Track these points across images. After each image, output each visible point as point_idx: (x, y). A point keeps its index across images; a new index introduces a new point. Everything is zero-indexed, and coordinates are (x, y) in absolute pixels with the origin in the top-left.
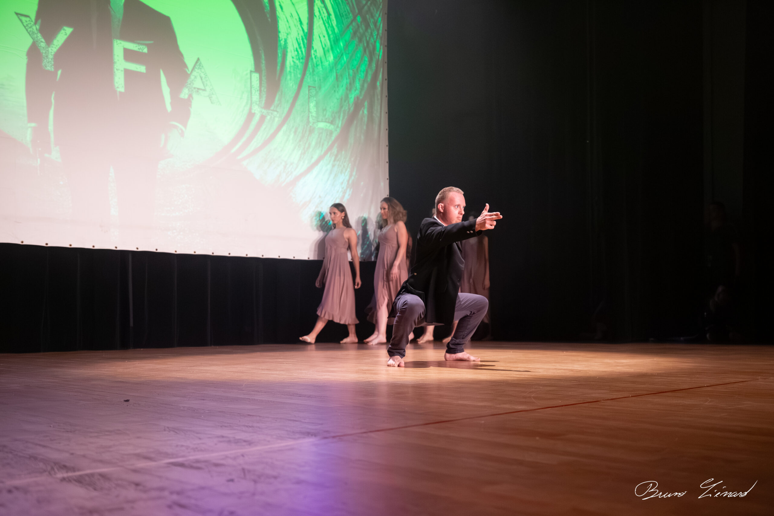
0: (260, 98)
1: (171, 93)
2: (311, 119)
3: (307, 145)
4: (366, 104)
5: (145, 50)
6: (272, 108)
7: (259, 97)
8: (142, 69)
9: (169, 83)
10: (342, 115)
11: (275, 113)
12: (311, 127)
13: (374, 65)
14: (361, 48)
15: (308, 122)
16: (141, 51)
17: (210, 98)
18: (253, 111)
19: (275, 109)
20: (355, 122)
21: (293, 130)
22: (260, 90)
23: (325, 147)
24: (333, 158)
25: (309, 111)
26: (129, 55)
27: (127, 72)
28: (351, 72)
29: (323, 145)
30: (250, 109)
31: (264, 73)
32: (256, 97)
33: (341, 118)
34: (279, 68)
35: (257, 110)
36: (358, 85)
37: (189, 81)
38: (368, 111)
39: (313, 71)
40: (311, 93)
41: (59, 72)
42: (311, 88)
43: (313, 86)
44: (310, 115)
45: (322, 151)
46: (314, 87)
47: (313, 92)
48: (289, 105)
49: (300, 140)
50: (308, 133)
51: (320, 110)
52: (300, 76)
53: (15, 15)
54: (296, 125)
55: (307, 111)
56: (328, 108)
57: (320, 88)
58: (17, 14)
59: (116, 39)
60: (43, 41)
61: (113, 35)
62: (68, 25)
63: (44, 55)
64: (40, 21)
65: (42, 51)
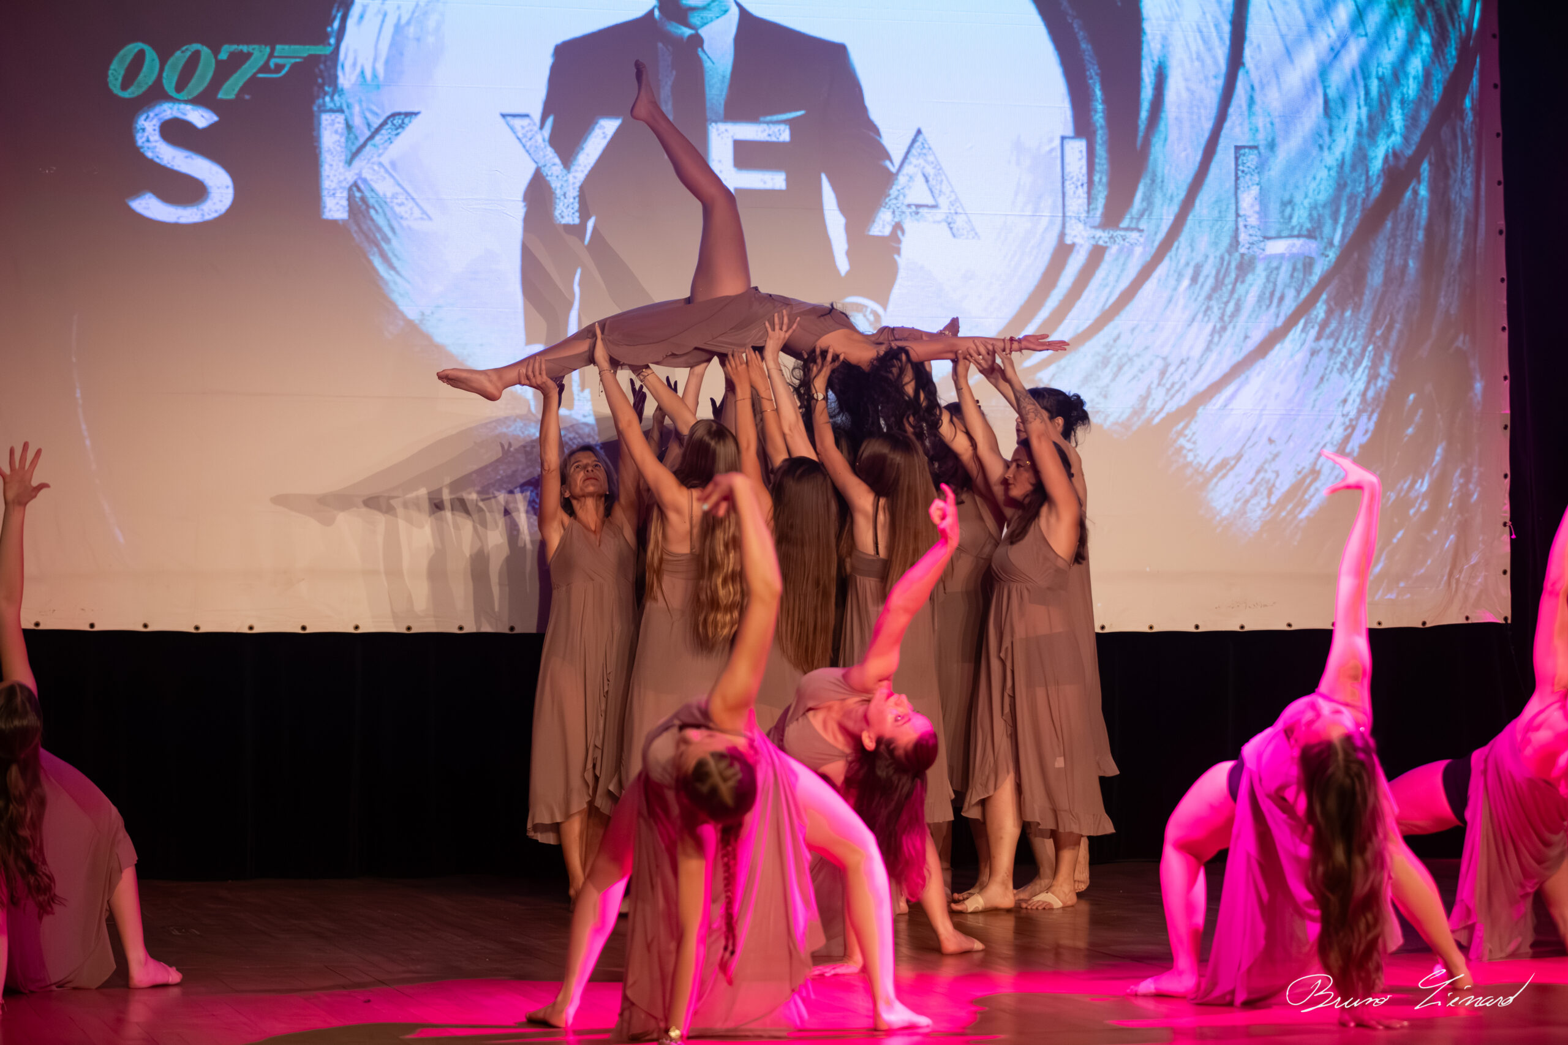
0: (1089, 204)
1: (848, 228)
2: (1243, 237)
3: (1231, 307)
4: (1425, 167)
5: (784, 134)
6: (1125, 224)
7: (1086, 201)
8: (779, 181)
10: (1344, 209)
11: (1134, 235)
12: (1242, 255)
15: (1235, 242)
16: (774, 139)
17: (949, 224)
18: (1068, 241)
19: (1133, 225)
20: (1389, 224)
21: (1189, 272)
22: (1090, 182)
23: (1289, 305)
24: (1314, 335)
25: (1238, 215)
26: (746, 156)
29: (1282, 298)
30: (1062, 235)
31: (1101, 136)
32: (1077, 201)
33: (1342, 220)
34: (1144, 114)
35: (1081, 236)
36: (1397, 118)
37: (893, 192)
38: (1433, 190)
39: (1251, 101)
40: (1243, 164)
41: (590, 221)
42: (1242, 151)
43: (1251, 144)
44: (1241, 224)
45: (1277, 316)
46: (1255, 151)
47: (1251, 159)
48: (1175, 208)
49: (1209, 297)
50: (1233, 275)
51: (1274, 207)
52: (1208, 125)
53: (501, 119)
54: (1198, 258)
55: (1231, 216)
56: (1298, 198)
57: (1272, 146)
58: (504, 116)
59: (716, 122)
60: (557, 160)
61: (709, 114)
62: (610, 114)
63: (559, 192)
64: (550, 121)
65: (555, 184)
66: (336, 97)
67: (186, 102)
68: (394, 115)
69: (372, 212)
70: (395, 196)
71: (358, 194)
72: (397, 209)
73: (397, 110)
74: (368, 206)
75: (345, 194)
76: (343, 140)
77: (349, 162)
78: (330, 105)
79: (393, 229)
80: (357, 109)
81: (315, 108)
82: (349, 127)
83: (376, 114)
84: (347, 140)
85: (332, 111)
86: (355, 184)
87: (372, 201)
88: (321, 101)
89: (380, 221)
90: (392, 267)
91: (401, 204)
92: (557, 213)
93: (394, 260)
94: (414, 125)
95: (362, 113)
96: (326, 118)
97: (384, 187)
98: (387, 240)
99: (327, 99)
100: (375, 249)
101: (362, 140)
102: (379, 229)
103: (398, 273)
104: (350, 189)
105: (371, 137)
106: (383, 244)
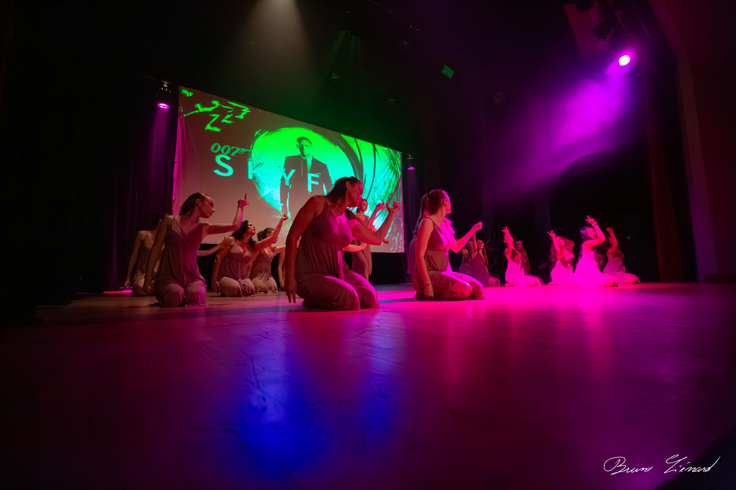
2: (375, 199)
4: (395, 193)
5: (318, 176)
8: (317, 183)
9: (326, 188)
10: (386, 197)
13: (398, 178)
14: (393, 172)
15: (374, 200)
16: (317, 177)
20: (391, 201)
24: (384, 215)
25: (375, 196)
26: (313, 179)
27: (313, 185)
28: (389, 181)
33: (386, 199)
34: (364, 181)
36: (392, 186)
38: (396, 196)
39: (376, 181)
41: (291, 186)
46: (376, 187)
47: (376, 189)
48: (367, 195)
49: (372, 207)
50: (374, 204)
51: (379, 196)
52: (371, 184)
53: (277, 167)
54: (370, 202)
55: (374, 197)
56: (381, 195)
57: (378, 187)
58: (278, 166)
59: (309, 173)
60: (286, 175)
61: (308, 172)
62: (294, 169)
63: (286, 180)
64: (285, 168)
65: (285, 179)
66: (251, 159)
67: (225, 155)
68: (260, 163)
69: (256, 179)
70: (260, 176)
71: (254, 175)
72: (261, 179)
73: (261, 163)
74: (256, 178)
75: (252, 175)
76: (252, 166)
77: (253, 170)
78: (250, 160)
79: (260, 182)
80: (254, 161)
81: (248, 160)
82: (253, 164)
83: (258, 162)
84: (253, 166)
85: (250, 161)
86: (254, 174)
87: (256, 177)
88: (248, 159)
89: (258, 180)
90: (260, 188)
91: (261, 178)
92: (286, 183)
93: (260, 187)
94: (263, 165)
95: (255, 162)
96: (249, 162)
97: (258, 175)
98: (259, 184)
99: (250, 159)
100: (257, 185)
101: (255, 166)
102: (258, 182)
103: (261, 189)
104: (253, 174)
105: (257, 166)
106: (258, 184)
